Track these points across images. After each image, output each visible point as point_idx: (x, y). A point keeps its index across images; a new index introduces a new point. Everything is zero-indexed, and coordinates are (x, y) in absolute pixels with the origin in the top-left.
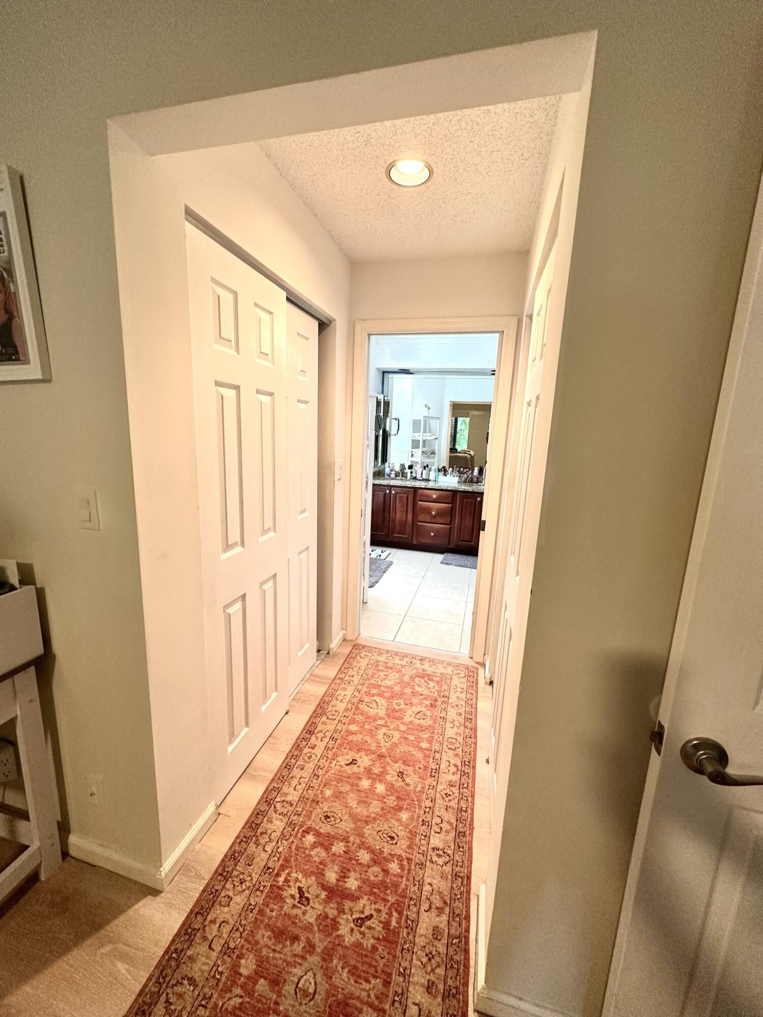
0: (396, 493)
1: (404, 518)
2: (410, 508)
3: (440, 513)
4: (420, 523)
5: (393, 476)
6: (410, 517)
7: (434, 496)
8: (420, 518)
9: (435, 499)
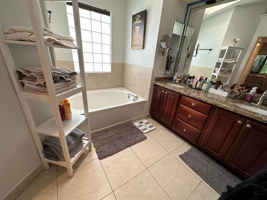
0: (168, 94)
1: (169, 112)
2: (175, 107)
3: (194, 118)
4: (179, 119)
5: (177, 82)
6: (173, 113)
7: (193, 104)
8: (179, 116)
9: (193, 106)
